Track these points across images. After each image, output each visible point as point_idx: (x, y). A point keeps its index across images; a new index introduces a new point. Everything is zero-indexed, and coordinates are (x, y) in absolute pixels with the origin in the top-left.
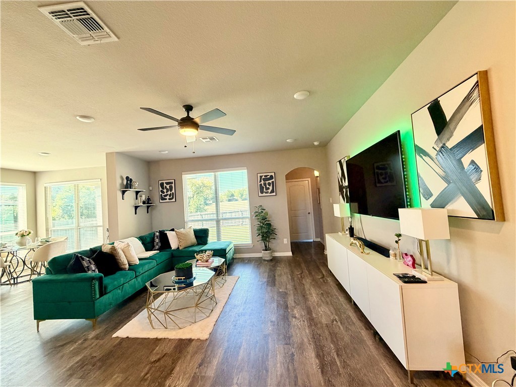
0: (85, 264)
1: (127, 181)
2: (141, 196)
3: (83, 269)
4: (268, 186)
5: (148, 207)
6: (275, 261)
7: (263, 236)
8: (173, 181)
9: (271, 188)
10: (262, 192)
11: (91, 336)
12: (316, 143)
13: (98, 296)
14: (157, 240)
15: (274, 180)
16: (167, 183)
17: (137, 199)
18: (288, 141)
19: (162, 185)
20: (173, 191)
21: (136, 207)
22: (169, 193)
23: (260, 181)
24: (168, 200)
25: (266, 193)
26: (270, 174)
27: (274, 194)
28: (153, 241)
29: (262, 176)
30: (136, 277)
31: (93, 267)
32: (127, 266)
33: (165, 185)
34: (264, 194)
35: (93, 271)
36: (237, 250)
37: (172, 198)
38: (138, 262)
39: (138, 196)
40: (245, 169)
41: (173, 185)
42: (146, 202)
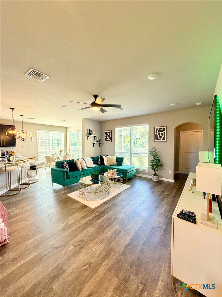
0: (64, 165)
1: (90, 131)
2: (96, 139)
3: (63, 167)
4: (161, 135)
5: (100, 144)
6: (159, 182)
7: (153, 166)
8: (111, 131)
9: (163, 137)
10: (157, 139)
11: (62, 192)
12: (198, 104)
13: (66, 179)
14: (100, 160)
15: (165, 131)
16: (108, 132)
17: (94, 140)
18: (171, 105)
19: (106, 133)
20: (111, 136)
21: (94, 144)
22: (109, 137)
23: (156, 132)
24: (108, 141)
25: (159, 140)
26: (163, 128)
27: (165, 141)
28: (98, 160)
29: (158, 129)
30: (83, 174)
31: (67, 167)
32: (81, 169)
33: (107, 133)
34: (158, 141)
35: (67, 169)
36: (138, 171)
37: (110, 140)
38: (86, 168)
39: (95, 138)
40: (147, 125)
41: (111, 133)
42: (99, 141)
